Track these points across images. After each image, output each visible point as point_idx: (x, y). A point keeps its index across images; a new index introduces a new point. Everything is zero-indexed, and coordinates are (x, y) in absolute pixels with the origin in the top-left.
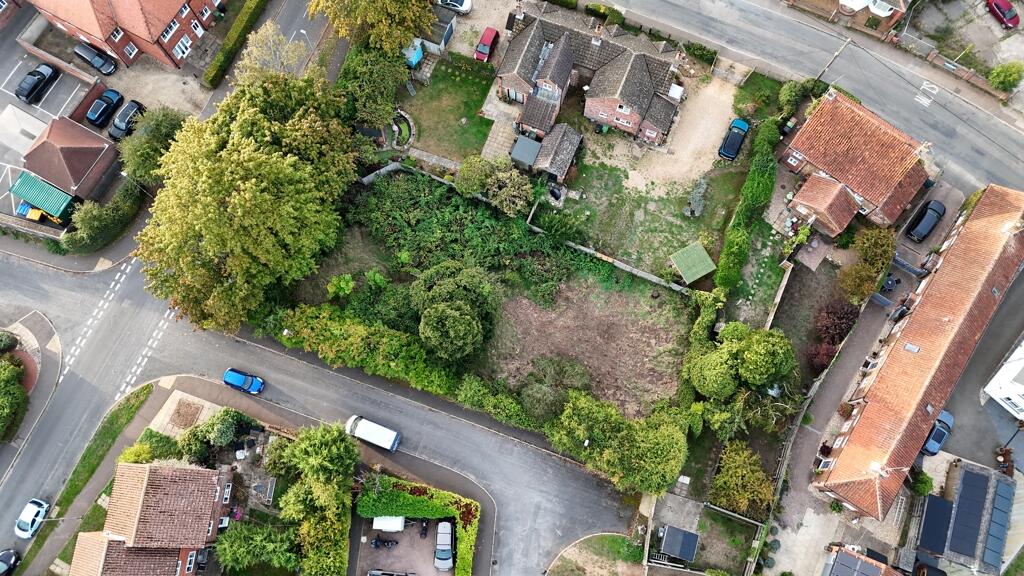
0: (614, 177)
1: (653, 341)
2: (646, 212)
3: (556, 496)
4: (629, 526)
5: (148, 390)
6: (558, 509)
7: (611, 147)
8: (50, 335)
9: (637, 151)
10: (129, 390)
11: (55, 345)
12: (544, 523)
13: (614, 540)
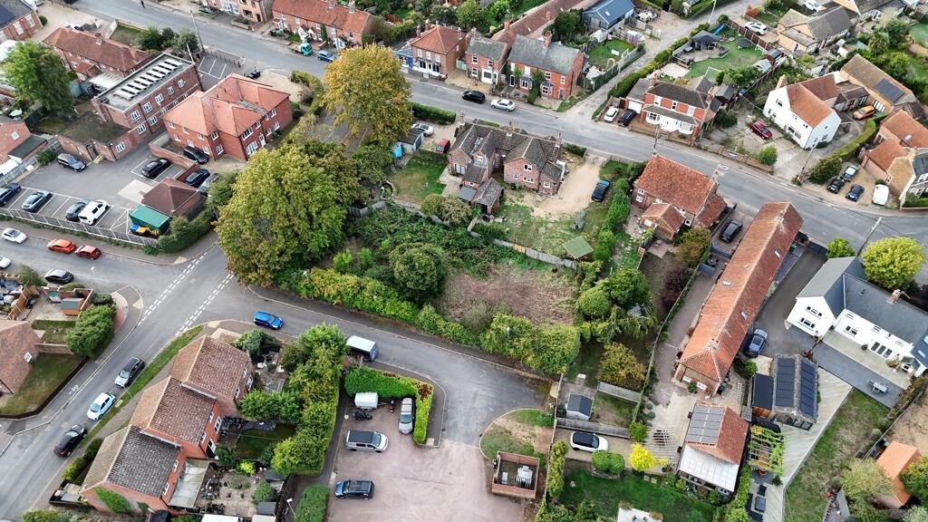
0: (525, 212)
1: (555, 296)
2: (546, 228)
3: (489, 387)
4: (543, 405)
5: (200, 329)
6: (491, 395)
7: (522, 196)
8: (138, 298)
9: (539, 198)
10: (186, 329)
11: (139, 305)
12: (480, 404)
13: (532, 413)
